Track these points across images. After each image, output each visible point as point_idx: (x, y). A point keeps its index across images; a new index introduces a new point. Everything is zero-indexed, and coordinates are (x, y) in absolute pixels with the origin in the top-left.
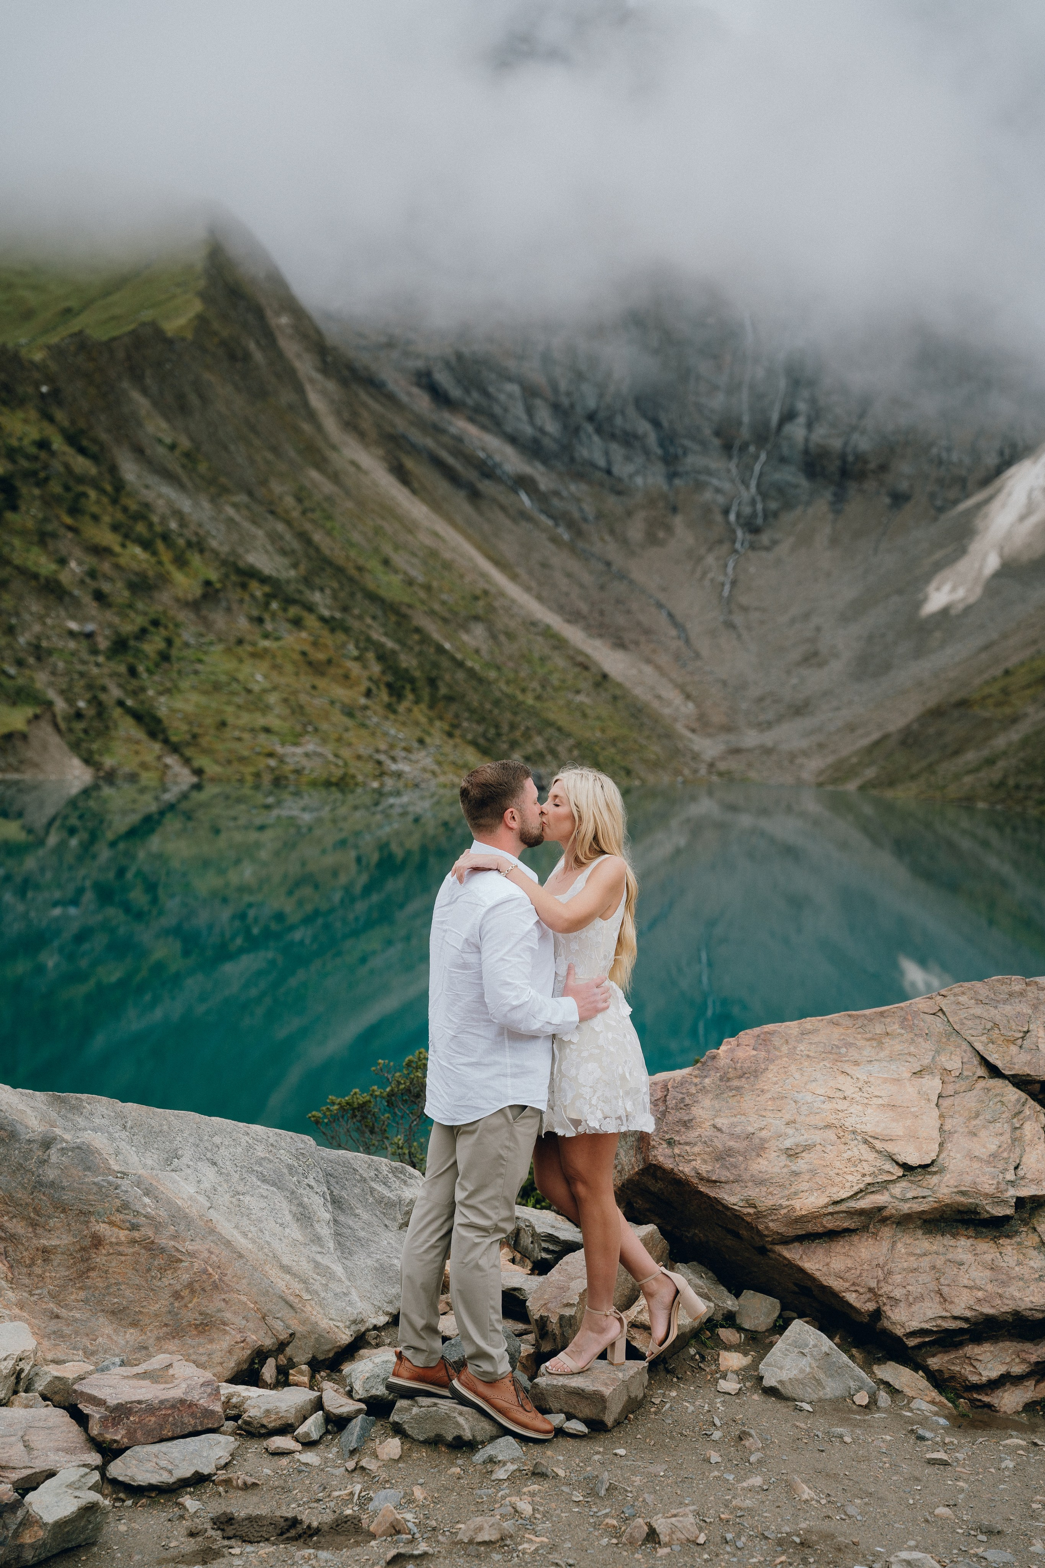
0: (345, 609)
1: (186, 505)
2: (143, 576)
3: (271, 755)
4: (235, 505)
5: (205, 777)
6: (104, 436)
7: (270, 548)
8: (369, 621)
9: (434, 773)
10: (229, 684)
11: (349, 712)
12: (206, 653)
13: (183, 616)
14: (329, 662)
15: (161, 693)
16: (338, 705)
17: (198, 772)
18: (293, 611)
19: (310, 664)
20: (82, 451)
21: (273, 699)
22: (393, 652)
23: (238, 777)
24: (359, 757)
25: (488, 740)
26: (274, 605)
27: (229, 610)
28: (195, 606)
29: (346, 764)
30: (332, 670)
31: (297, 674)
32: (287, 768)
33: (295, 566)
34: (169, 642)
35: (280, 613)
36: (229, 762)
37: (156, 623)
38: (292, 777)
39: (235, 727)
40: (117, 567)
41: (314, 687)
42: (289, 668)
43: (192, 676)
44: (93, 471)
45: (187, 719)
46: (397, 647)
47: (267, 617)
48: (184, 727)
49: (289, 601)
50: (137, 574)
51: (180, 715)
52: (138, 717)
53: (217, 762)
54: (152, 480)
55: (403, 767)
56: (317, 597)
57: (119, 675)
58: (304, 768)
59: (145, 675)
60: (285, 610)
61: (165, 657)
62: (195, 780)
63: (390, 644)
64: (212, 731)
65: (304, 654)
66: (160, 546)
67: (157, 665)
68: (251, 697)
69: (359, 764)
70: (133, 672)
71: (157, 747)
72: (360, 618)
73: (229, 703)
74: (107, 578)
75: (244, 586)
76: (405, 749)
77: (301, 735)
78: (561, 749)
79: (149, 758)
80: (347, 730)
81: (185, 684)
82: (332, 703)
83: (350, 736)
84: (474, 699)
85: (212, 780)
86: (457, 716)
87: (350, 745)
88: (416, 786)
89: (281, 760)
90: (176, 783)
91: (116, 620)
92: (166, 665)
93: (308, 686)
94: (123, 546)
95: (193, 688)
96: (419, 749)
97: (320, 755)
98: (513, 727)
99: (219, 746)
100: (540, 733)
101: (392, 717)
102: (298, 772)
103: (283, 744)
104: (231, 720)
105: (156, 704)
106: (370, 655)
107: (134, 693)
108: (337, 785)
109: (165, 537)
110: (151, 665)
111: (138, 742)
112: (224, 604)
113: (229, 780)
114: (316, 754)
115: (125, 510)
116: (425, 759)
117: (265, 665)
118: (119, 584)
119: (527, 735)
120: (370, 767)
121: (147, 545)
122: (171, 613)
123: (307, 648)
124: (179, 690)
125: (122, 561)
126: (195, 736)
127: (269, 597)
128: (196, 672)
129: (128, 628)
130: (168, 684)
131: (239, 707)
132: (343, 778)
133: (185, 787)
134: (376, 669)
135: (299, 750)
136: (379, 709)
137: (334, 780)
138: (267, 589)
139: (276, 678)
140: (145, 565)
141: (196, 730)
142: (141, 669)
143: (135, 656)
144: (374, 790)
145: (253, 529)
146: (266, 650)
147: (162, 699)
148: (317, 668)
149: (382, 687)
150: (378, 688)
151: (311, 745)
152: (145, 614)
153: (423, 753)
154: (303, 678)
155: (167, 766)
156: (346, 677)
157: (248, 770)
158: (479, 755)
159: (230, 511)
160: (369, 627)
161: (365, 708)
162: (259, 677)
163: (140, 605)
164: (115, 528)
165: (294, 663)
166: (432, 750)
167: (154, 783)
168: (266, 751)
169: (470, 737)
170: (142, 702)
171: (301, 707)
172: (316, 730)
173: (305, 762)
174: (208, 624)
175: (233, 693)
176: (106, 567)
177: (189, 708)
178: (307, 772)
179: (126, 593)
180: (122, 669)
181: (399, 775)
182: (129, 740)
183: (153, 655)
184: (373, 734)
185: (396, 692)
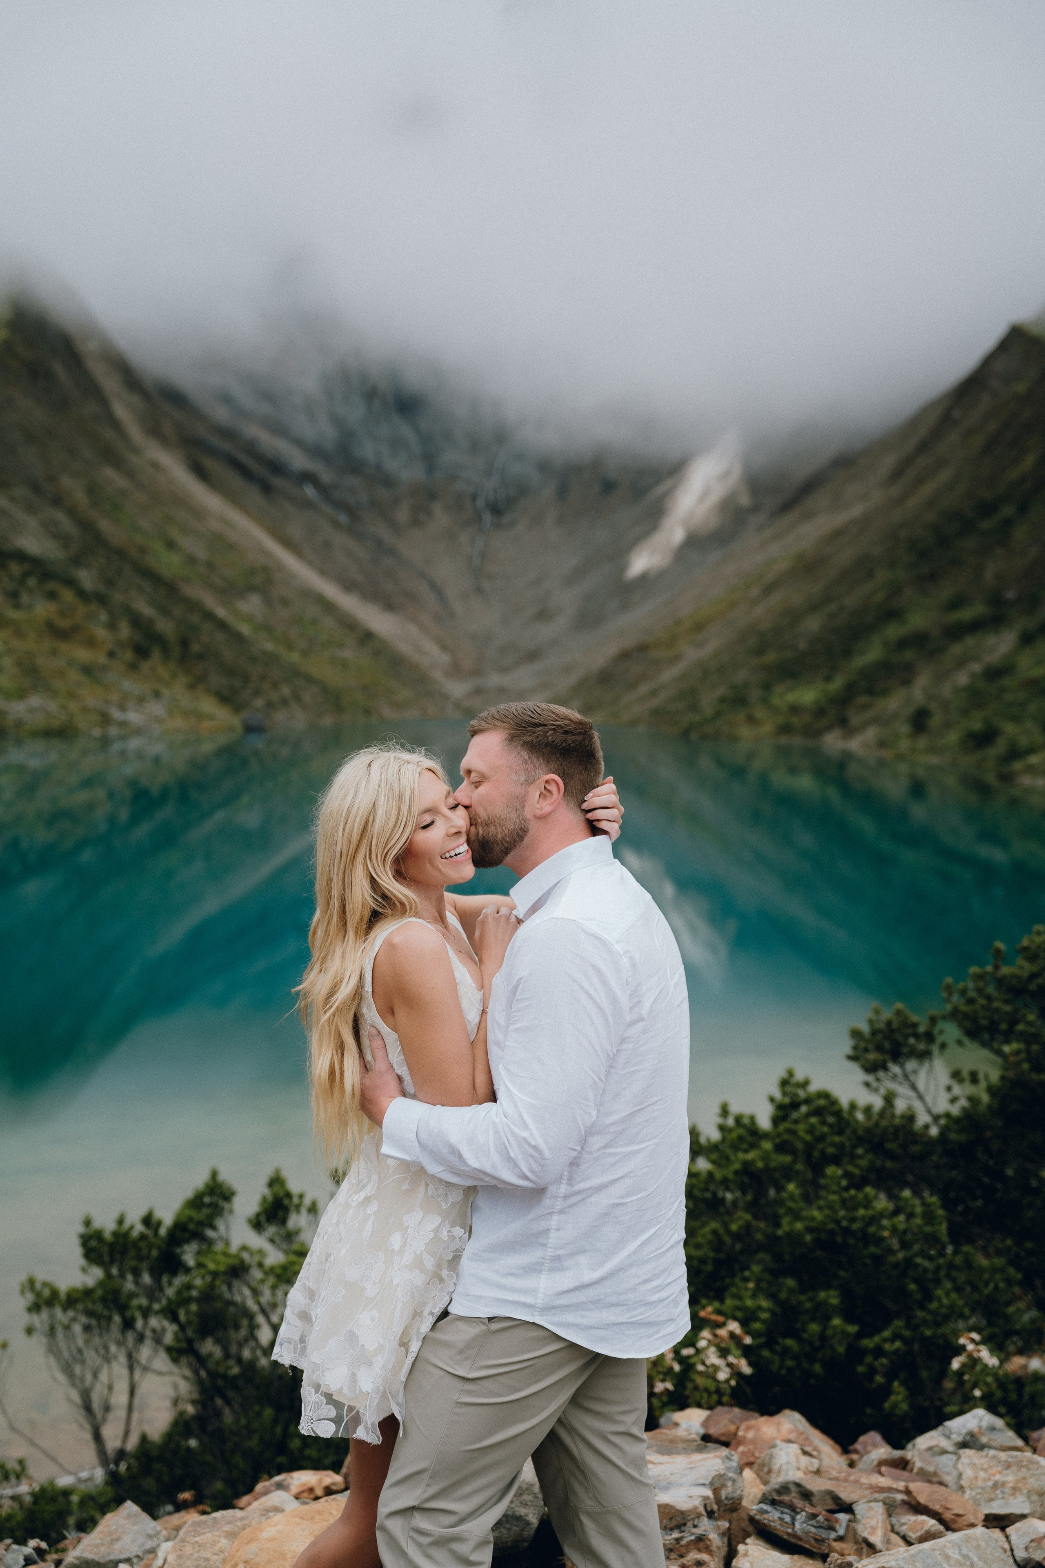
0: (110, 584)
4: (11, 499)
7: (40, 533)
8: (134, 593)
9: (162, 720)
14: (75, 628)
16: (77, 665)
19: (54, 631)
21: (5, 662)
22: (151, 619)
24: (85, 710)
25: (232, 690)
26: (31, 581)
29: (70, 716)
30: (77, 635)
31: (38, 640)
32: (9, 723)
33: (66, 548)
35: (37, 588)
38: (12, 730)
41: (54, 651)
42: (31, 635)
46: (156, 614)
47: (23, 591)
49: (47, 577)
55: (132, 716)
56: (83, 574)
58: (25, 722)
60: (41, 585)
63: (149, 612)
65: (49, 622)
69: (84, 715)
72: (124, 591)
75: (3, 566)
76: (137, 700)
77: (28, 692)
78: (307, 698)
80: (80, 685)
82: (71, 663)
83: (84, 692)
84: (228, 656)
86: (205, 671)
87: (79, 698)
88: (140, 732)
89: (3, 717)
93: (48, 649)
96: (152, 700)
97: (44, 709)
100: (287, 683)
101: (132, 674)
102: (17, 725)
103: (7, 701)
106: (124, 624)
108: (55, 734)
114: (38, 708)
117: (5, 633)
120: (94, 717)
123: (53, 618)
132: (63, 728)
134: (125, 631)
135: (23, 705)
136: (120, 667)
137: (52, 730)
138: (26, 567)
139: (15, 643)
144: (98, 738)
145: (26, 518)
146: (11, 619)
148: (61, 634)
149: (128, 648)
150: (123, 649)
153: (156, 704)
154: (44, 642)
156: (92, 641)
158: (219, 703)
159: (4, 503)
160: (132, 598)
161: (105, 667)
165: (38, 631)
166: (167, 700)
169: (215, 688)
171: (35, 668)
172: (46, 686)
173: (27, 715)
178: (28, 724)
181: (123, 724)
184: (108, 689)
185: (142, 652)
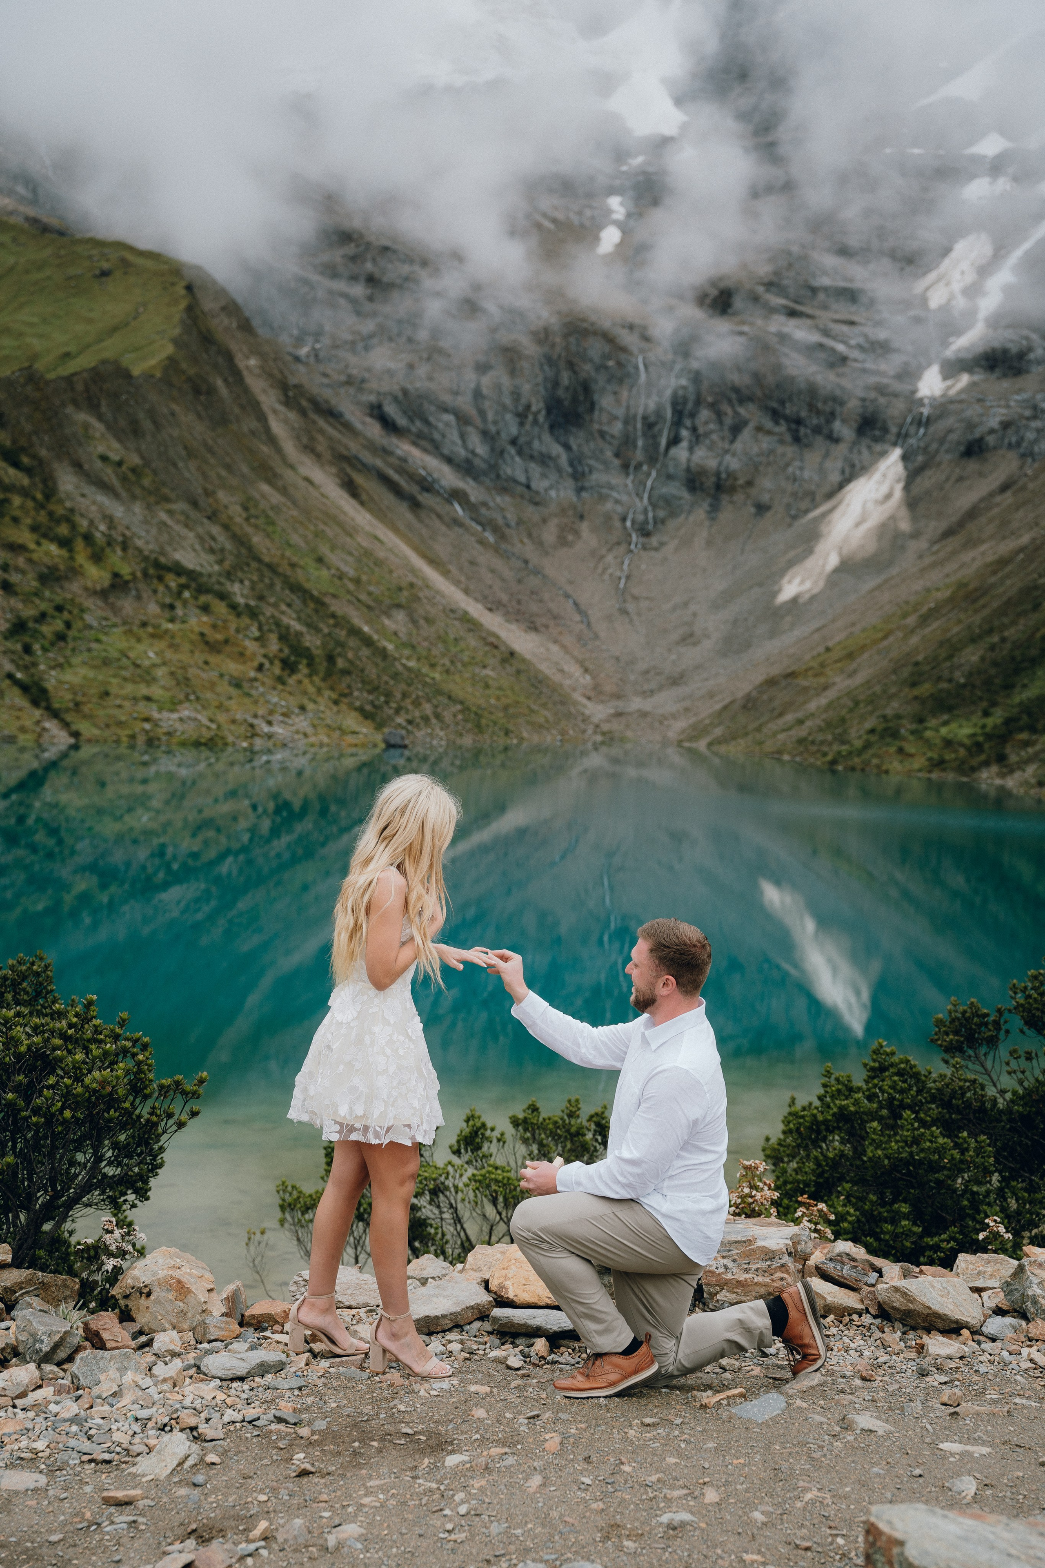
0: (261, 598)
1: (118, 511)
2: (53, 569)
3: (147, 720)
4: (170, 512)
5: (82, 738)
6: (43, 453)
7: (197, 547)
8: (284, 607)
9: (306, 735)
10: (119, 660)
11: (237, 684)
12: (106, 634)
13: (90, 603)
14: (226, 641)
15: (53, 668)
16: (227, 678)
17: (76, 735)
18: (203, 599)
19: (207, 643)
20: (16, 465)
21: (160, 672)
22: (299, 634)
23: (115, 738)
24: (234, 722)
25: (374, 706)
26: (187, 594)
27: (139, 598)
28: (103, 594)
29: (219, 727)
30: (228, 649)
31: (192, 652)
32: (160, 731)
33: (220, 562)
34: (68, 625)
35: (192, 601)
36: (108, 726)
37: (59, 609)
38: (164, 738)
39: (117, 696)
40: (30, 561)
41: (206, 663)
42: (186, 647)
43: (86, 654)
44: (26, 481)
45: (72, 689)
46: (304, 629)
47: (178, 604)
48: (69, 696)
49: (202, 590)
50: (48, 567)
51: (66, 686)
52: (24, 688)
53: (96, 726)
54: (89, 490)
55: (278, 729)
56: (236, 588)
57: (13, 652)
58: (176, 731)
59: (39, 653)
60: (196, 598)
61: (61, 637)
62: (72, 741)
63: (296, 626)
64: (94, 700)
65: (202, 635)
66: (80, 545)
67: (52, 644)
68: (138, 671)
69: (233, 727)
70: (27, 649)
71: (37, 713)
72: (275, 605)
73: (114, 676)
74: (18, 570)
75: (160, 579)
76: (284, 715)
77: (181, 702)
78: (447, 715)
79: (28, 723)
80: (230, 698)
81: (76, 660)
82: (222, 676)
83: (232, 704)
84: (372, 672)
85: (89, 741)
86: (349, 687)
87: (227, 710)
88: (285, 745)
89: (156, 725)
90: (53, 744)
91: (20, 606)
92: (62, 644)
93: (200, 663)
94: (38, 544)
95: (85, 663)
96: (297, 715)
97: (196, 719)
98: (405, 695)
99: (101, 713)
100: (429, 700)
101: (280, 687)
102: (169, 734)
103: (160, 710)
104: (113, 690)
105: (46, 677)
106: (273, 638)
107: (26, 668)
108: (205, 744)
109: (88, 538)
110: (46, 643)
111: (20, 709)
112: (134, 593)
113: (105, 741)
114: (189, 718)
115: (51, 514)
116: (302, 722)
117: (162, 644)
118: (31, 575)
119: (417, 703)
120: (242, 730)
121: (65, 543)
122: (78, 600)
123: (206, 630)
124: (70, 665)
125: (35, 556)
126: (77, 704)
127: (183, 587)
128: (89, 650)
129: (29, 612)
130: (61, 660)
131: (125, 679)
132: (211, 739)
133: (63, 748)
134: (274, 645)
135: (175, 716)
136: (269, 682)
137: (203, 740)
138: (183, 580)
139: (169, 654)
140: (57, 560)
141: (79, 698)
142: (36, 647)
143: (32, 636)
144: (245, 749)
145: (184, 531)
146: (167, 631)
147: (53, 673)
148: (213, 647)
149: (277, 662)
150: (271, 663)
151: (186, 712)
152: (50, 600)
153: (302, 718)
154: (197, 654)
155: (44, 729)
156: (242, 654)
157: (124, 733)
158: (361, 719)
159: (164, 516)
160: (283, 613)
161: (255, 679)
162: (151, 654)
163: (47, 594)
164: (34, 529)
165: (192, 642)
166: (311, 715)
167: (30, 744)
168: (143, 716)
169: (358, 704)
170: (32, 675)
171: (187, 679)
172: (198, 699)
173: (178, 726)
174: (116, 611)
175: (121, 668)
176: (21, 561)
177: (76, 680)
178: (178, 733)
179: (35, 584)
180: (19, 647)
181: (270, 736)
182: (12, 707)
183: (49, 636)
184: (256, 702)
185: (289, 666)
